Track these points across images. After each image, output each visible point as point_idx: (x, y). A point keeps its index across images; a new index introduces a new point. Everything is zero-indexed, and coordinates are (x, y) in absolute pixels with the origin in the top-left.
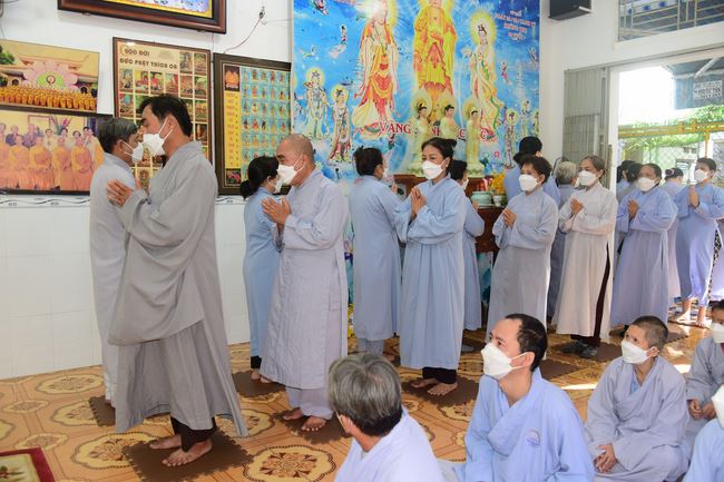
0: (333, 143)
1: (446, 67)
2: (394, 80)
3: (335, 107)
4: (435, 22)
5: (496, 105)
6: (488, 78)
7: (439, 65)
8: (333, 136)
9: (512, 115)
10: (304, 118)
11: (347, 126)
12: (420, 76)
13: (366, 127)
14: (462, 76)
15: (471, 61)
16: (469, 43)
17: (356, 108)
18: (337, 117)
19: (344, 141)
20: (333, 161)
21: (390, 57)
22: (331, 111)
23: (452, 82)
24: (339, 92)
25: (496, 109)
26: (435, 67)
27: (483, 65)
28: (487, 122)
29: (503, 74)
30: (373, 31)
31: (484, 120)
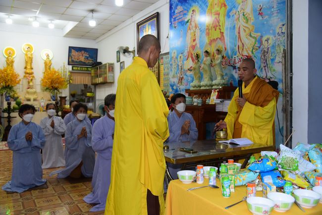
0: (179, 78)
1: (221, 28)
2: (198, 45)
3: (179, 64)
4: (216, 6)
5: (253, 38)
6: (247, 22)
7: (218, 28)
8: (179, 75)
9: (267, 40)
10: (171, 70)
11: (183, 70)
12: (209, 38)
13: (188, 69)
14: (230, 28)
15: (236, 17)
16: (234, 7)
17: (185, 62)
18: (180, 67)
19: (181, 77)
20: (178, 85)
21: (196, 35)
22: (178, 65)
23: (224, 35)
24: (180, 57)
25: (253, 40)
26: (215, 30)
27: (244, 15)
28: (247, 51)
29: (259, 14)
30: (191, 27)
31: (244, 50)
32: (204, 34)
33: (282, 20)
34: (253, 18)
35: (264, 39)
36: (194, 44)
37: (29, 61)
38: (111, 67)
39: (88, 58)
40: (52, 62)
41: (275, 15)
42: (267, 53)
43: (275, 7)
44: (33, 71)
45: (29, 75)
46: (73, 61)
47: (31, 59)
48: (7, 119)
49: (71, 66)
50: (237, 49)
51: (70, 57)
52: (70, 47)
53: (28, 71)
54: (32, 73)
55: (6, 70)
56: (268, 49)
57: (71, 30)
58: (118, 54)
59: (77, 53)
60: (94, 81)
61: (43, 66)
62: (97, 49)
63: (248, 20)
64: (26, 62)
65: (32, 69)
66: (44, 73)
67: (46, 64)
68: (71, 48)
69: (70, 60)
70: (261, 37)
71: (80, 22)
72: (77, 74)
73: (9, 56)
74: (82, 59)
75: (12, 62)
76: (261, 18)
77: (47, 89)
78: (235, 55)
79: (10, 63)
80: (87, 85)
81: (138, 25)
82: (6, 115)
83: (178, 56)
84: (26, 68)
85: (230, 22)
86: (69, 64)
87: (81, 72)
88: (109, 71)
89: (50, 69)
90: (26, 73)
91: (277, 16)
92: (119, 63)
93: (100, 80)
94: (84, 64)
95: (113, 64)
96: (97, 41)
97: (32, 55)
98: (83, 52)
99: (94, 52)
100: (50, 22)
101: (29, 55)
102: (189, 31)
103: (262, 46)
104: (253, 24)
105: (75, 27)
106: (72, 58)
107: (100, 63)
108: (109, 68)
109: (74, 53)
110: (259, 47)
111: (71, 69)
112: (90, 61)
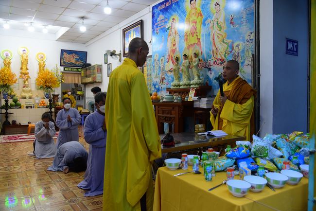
0: (160, 78)
1: (198, 34)
2: (178, 49)
3: (161, 65)
4: (193, 16)
5: (226, 43)
6: (220, 30)
7: (195, 34)
8: (160, 76)
9: (238, 46)
10: (154, 71)
11: (164, 71)
12: (187, 43)
13: (169, 71)
14: (206, 35)
15: (211, 25)
16: (209, 17)
17: (166, 64)
18: (161, 69)
19: (163, 77)
20: (160, 85)
21: (176, 40)
22: (160, 67)
23: (201, 40)
24: (162, 60)
25: (226, 46)
26: (193, 36)
27: (217, 24)
28: (220, 55)
29: (231, 23)
30: (171, 33)
31: (218, 54)
32: (183, 40)
33: (250, 29)
34: (225, 26)
35: (235, 44)
36: (174, 48)
37: (25, 62)
38: (100, 68)
39: (78, 60)
40: (46, 63)
41: (244, 24)
42: (238, 56)
43: (244, 17)
44: (28, 71)
45: (25, 75)
46: (64, 63)
47: (26, 60)
48: (5, 115)
49: (63, 67)
50: (212, 54)
51: (62, 60)
52: (61, 50)
53: (24, 71)
54: (27, 74)
55: (3, 71)
56: (238, 53)
57: (63, 35)
58: (106, 56)
59: (68, 55)
60: (84, 81)
61: (38, 66)
62: (87, 52)
63: (221, 28)
64: (22, 63)
65: (28, 69)
66: (39, 73)
67: (40, 65)
68: (63, 51)
69: (62, 62)
70: (233, 43)
71: (72, 27)
72: (68, 75)
73: (6, 58)
74: (73, 61)
75: (9, 63)
76: (232, 27)
77: (41, 87)
78: (210, 58)
79: (7, 64)
80: (77, 84)
81: (124, 31)
82: (4, 111)
83: (159, 58)
84: (21, 68)
85: (206, 30)
86: (61, 66)
87: (72, 72)
88: (98, 71)
89: (43, 69)
90: (22, 73)
91: (246, 25)
92: (107, 64)
93: (90, 80)
94: (75, 65)
95: (101, 65)
96: (87, 44)
97: (27, 57)
98: (74, 54)
99: (83, 55)
100: (44, 27)
101: (25, 57)
102: (170, 37)
103: (233, 51)
104: (226, 31)
105: (67, 32)
106: (64, 60)
107: (90, 65)
108: (98, 69)
109: (65, 55)
110: (231, 52)
111: (63, 70)
112: (80, 63)
